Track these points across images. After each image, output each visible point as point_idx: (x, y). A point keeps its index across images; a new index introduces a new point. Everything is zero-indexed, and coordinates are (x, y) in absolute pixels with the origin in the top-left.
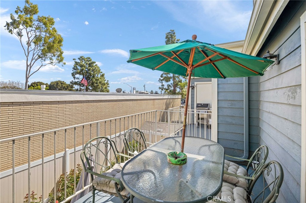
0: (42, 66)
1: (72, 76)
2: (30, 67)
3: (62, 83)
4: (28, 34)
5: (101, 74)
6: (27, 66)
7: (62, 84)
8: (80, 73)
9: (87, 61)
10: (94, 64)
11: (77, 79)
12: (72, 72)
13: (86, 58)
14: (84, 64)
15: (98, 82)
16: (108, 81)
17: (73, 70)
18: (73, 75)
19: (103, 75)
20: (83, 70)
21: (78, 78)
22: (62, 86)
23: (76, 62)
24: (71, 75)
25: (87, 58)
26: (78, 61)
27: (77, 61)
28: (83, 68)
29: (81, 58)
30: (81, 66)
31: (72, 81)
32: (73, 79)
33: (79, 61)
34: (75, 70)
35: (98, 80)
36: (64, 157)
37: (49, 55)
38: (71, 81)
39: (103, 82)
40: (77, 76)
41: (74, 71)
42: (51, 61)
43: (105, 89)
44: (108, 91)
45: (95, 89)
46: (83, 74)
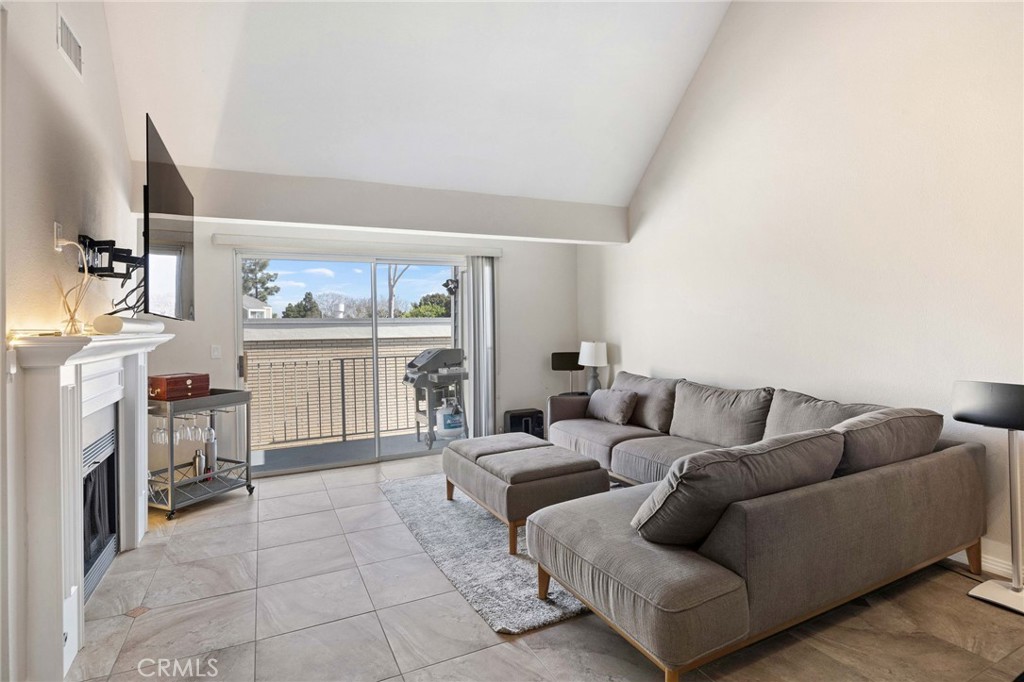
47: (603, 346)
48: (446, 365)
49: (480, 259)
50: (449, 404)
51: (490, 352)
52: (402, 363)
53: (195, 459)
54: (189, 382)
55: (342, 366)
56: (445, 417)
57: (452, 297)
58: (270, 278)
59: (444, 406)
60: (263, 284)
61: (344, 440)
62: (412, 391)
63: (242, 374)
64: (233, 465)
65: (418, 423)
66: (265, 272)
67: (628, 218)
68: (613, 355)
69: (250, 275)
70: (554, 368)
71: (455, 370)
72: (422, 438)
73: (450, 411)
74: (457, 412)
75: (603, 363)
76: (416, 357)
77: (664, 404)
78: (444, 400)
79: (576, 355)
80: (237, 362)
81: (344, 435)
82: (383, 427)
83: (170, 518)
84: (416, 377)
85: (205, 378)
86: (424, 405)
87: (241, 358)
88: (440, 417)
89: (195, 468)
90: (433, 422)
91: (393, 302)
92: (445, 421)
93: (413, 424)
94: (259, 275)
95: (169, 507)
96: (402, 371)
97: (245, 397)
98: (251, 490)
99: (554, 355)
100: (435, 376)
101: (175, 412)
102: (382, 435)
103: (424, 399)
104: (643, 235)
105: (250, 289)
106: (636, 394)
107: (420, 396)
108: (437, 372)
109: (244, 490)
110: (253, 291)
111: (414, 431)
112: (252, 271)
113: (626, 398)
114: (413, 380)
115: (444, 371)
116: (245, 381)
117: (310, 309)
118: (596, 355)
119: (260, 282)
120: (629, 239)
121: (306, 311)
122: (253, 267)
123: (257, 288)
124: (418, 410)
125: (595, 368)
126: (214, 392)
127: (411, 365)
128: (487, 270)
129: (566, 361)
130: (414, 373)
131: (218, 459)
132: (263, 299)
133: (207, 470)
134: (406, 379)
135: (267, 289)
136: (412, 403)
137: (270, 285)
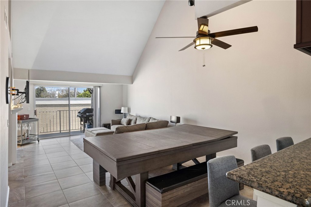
47: (127, 108)
48: (88, 113)
49: (97, 87)
50: (89, 122)
51: (99, 109)
52: (77, 112)
53: (24, 134)
54: (25, 116)
55: (60, 112)
56: (88, 125)
57: (91, 94)
59: (88, 123)
61: (60, 132)
62: (79, 119)
63: (35, 114)
64: (33, 136)
65: (81, 127)
67: (132, 79)
68: (129, 110)
70: (116, 113)
71: (90, 114)
72: (82, 131)
73: (89, 124)
74: (91, 124)
75: (127, 112)
76: (81, 110)
77: (135, 121)
78: (87, 121)
79: (120, 110)
80: (34, 111)
81: (60, 131)
82: (71, 129)
83: (21, 146)
84: (80, 115)
85: (28, 116)
86: (82, 123)
87: (35, 111)
88: (86, 126)
89: (24, 136)
90: (85, 127)
92: (88, 126)
93: (80, 128)
95: (21, 144)
96: (77, 114)
97: (37, 120)
98: (39, 141)
99: (116, 110)
100: (85, 115)
101: (23, 122)
102: (71, 131)
103: (82, 121)
104: (136, 82)
106: (130, 119)
107: (81, 121)
108: (86, 114)
109: (37, 141)
111: (80, 130)
113: (128, 120)
114: (79, 116)
115: (88, 114)
116: (36, 116)
117: (43, 90)
118: (125, 110)
120: (132, 84)
121: (41, 91)
124: (81, 124)
125: (125, 113)
126: (30, 119)
127: (79, 112)
128: (99, 89)
129: (118, 112)
130: (80, 114)
131: (30, 134)
133: (27, 137)
134: (78, 116)
136: (79, 123)
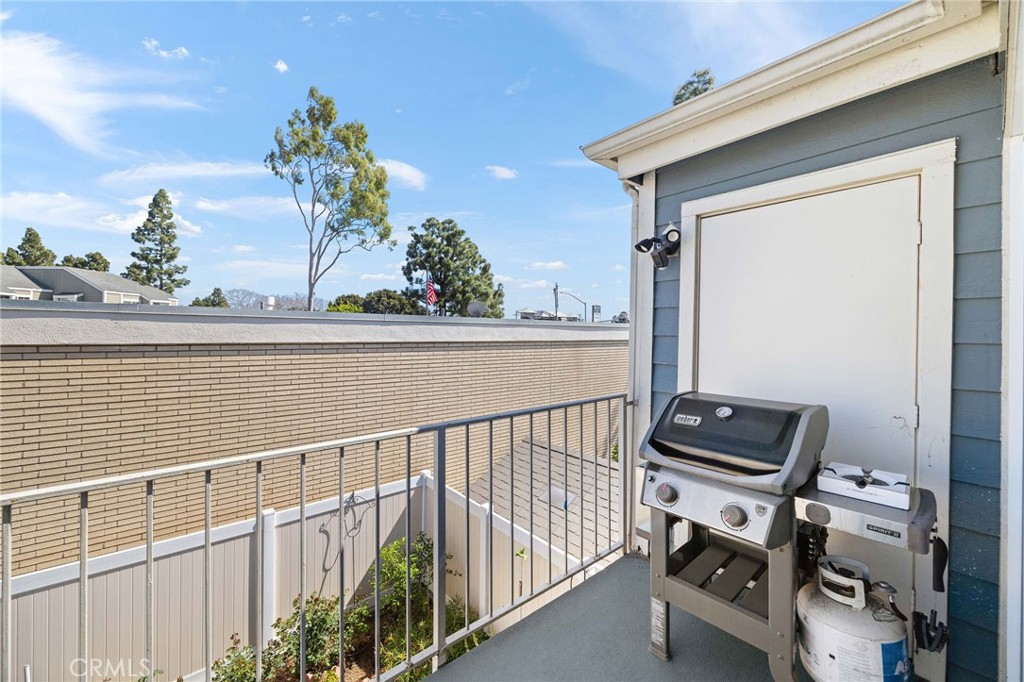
0: (340, 252)
1: (405, 274)
2: (319, 258)
3: (389, 295)
4: (312, 175)
5: (483, 265)
6: (312, 255)
7: (389, 297)
8: (423, 267)
9: (444, 230)
10: (463, 238)
11: (416, 282)
12: (405, 263)
13: (440, 221)
14: (432, 240)
15: (467, 289)
16: (500, 285)
17: (407, 259)
18: (407, 271)
19: (485, 270)
20: (429, 255)
21: (419, 281)
22: (389, 303)
23: (415, 236)
24: (402, 272)
25: (443, 223)
26: (421, 231)
27: (419, 234)
28: (430, 249)
29: (429, 224)
30: (427, 245)
31: (407, 289)
32: (407, 284)
33: (424, 233)
34: (413, 257)
35: (468, 282)
36: (255, 538)
37: (356, 223)
38: (404, 290)
39: (483, 288)
40: (419, 274)
41: (410, 260)
42: (361, 237)
43: (490, 311)
44: (498, 316)
45: (461, 309)
46: (432, 269)
58: (178, 270)
60: (170, 275)
66: (173, 263)
69: (156, 266)
91: (313, 300)
94: (165, 267)
105: (155, 280)
110: (158, 283)
112: (157, 262)
117: (218, 304)
119: (166, 273)
122: (159, 258)
123: (161, 279)
132: (170, 291)
135: (173, 281)
137: (177, 277)
